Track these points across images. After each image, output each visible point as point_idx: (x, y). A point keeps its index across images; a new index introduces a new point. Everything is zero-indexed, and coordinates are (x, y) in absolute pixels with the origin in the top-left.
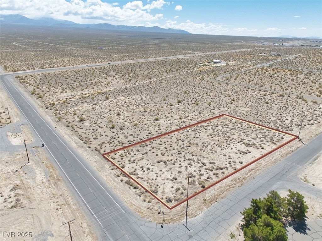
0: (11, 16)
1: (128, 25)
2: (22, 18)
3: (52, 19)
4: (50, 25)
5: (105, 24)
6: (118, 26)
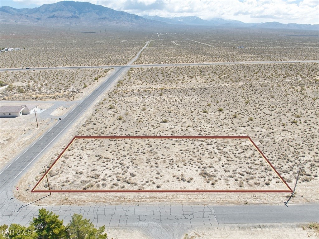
0: (189, 17)
1: (301, 24)
2: (197, 19)
3: (222, 19)
4: (218, 25)
5: (274, 23)
6: (288, 25)
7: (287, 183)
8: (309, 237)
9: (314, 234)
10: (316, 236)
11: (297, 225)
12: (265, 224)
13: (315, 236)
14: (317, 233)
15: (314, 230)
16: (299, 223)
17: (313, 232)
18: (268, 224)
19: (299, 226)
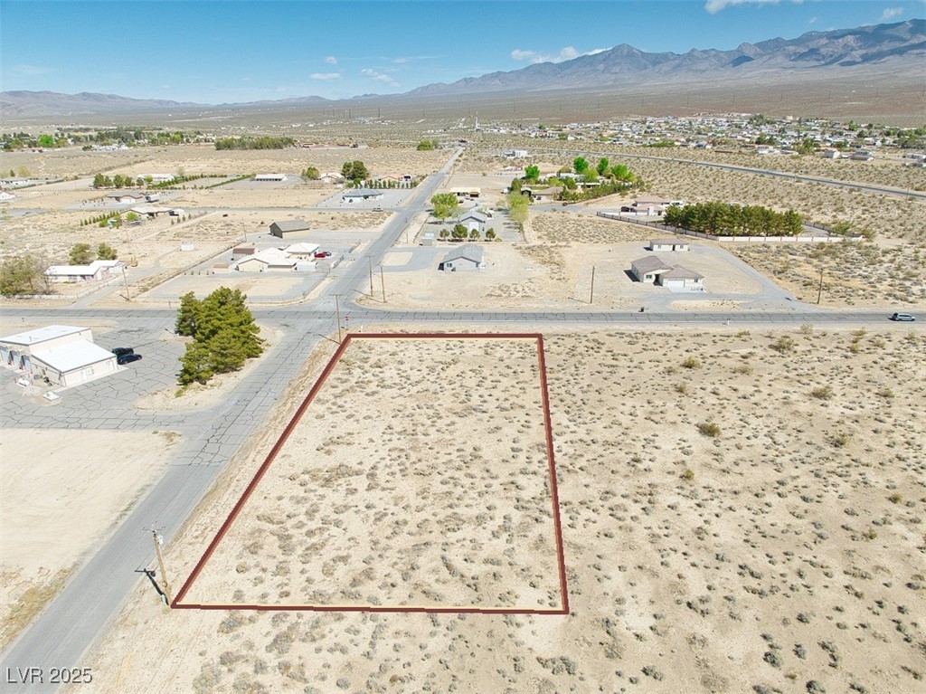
7: (224, 614)
8: (41, 568)
9: (36, 579)
10: (29, 580)
11: (81, 563)
12: (126, 518)
13: (32, 579)
14: (34, 587)
15: (44, 585)
16: (81, 568)
17: (43, 582)
18: (121, 522)
19: (75, 565)
